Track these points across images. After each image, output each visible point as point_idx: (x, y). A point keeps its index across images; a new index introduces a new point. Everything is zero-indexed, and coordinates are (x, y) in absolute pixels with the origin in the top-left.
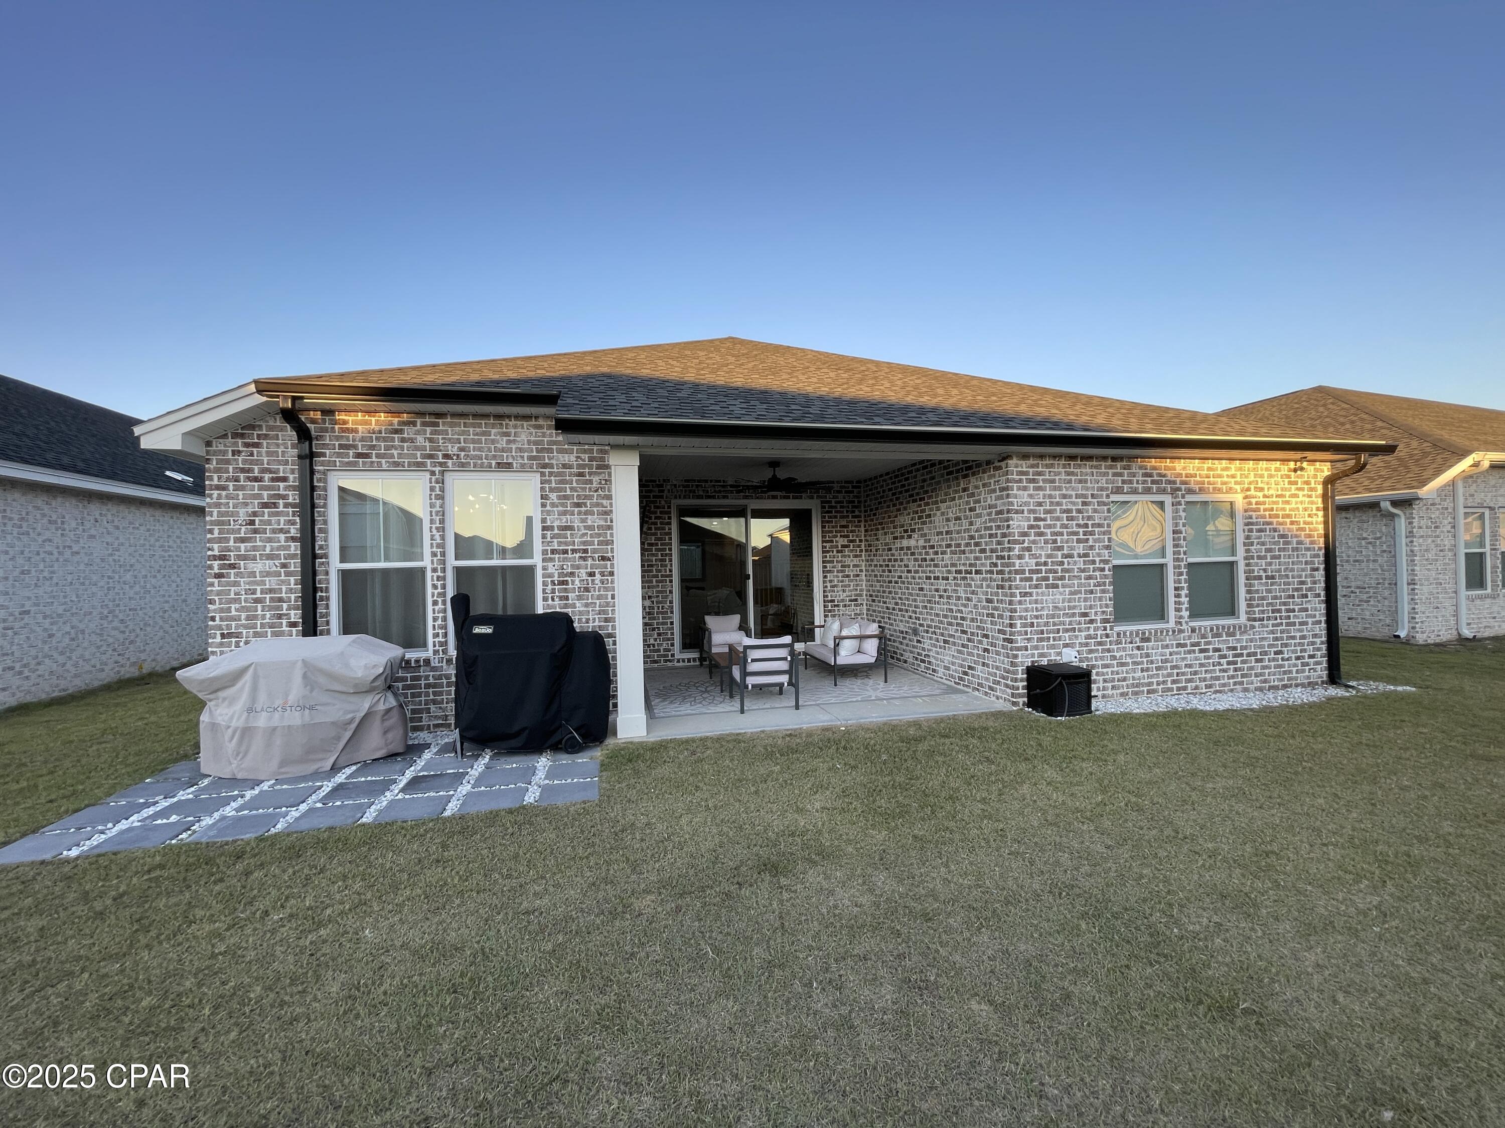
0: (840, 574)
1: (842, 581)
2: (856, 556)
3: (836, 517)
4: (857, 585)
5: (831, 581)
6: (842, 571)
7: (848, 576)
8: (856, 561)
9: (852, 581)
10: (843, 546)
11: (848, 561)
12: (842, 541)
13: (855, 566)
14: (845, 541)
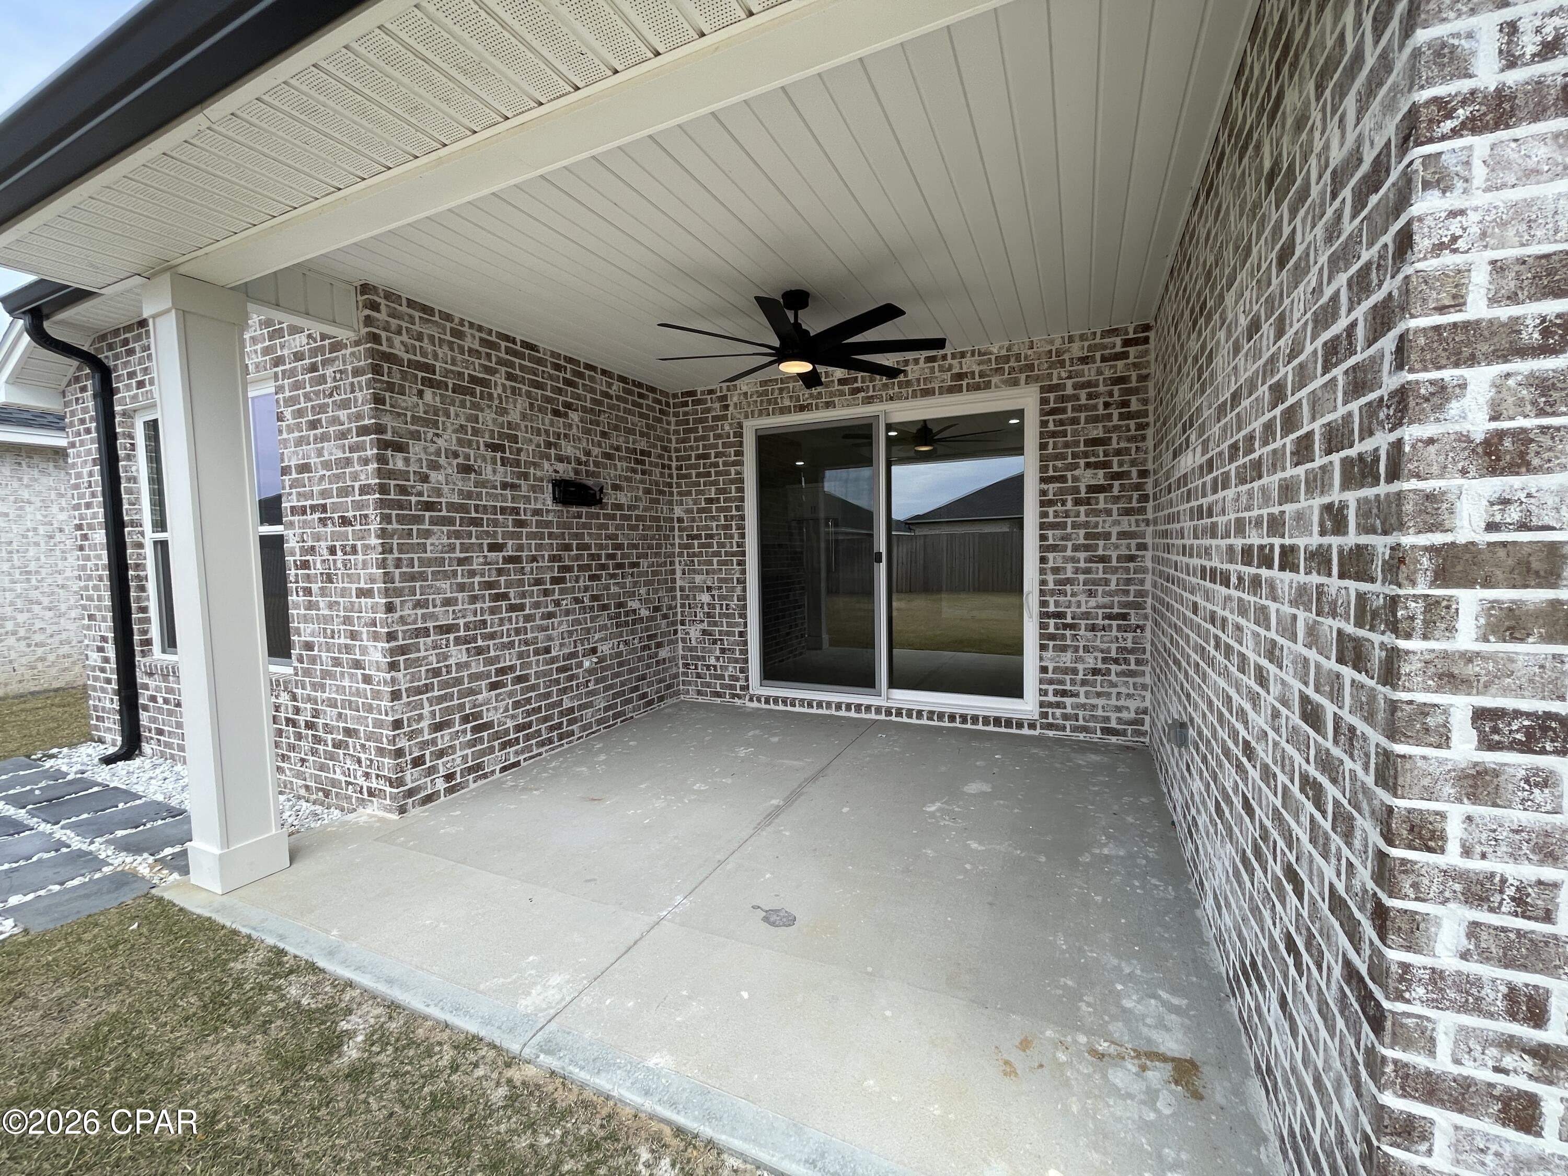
0: (1082, 555)
1: (1087, 571)
2: (1127, 512)
3: (1074, 421)
4: (1128, 582)
5: (1056, 570)
6: (1087, 548)
7: (1103, 559)
8: (1127, 524)
9: (1115, 570)
10: (1092, 489)
11: (1104, 524)
12: (1088, 478)
13: (1123, 535)
14: (1099, 478)
